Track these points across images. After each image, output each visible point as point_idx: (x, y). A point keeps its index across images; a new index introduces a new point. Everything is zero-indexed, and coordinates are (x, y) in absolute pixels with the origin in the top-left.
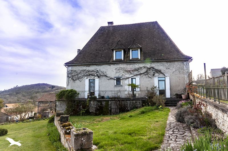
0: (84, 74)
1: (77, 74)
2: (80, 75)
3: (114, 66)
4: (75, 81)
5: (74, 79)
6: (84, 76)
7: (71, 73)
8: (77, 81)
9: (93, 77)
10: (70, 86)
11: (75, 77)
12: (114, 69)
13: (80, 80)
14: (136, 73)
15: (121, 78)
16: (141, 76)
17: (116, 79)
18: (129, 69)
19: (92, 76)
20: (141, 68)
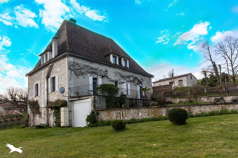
0: (87, 70)
1: (80, 69)
2: (83, 71)
3: (113, 69)
4: (79, 76)
5: (77, 73)
6: (88, 72)
7: (73, 65)
8: (81, 77)
9: (96, 76)
10: (73, 80)
11: (78, 71)
12: (113, 72)
13: (83, 76)
14: (128, 79)
15: (118, 82)
16: (131, 83)
17: (114, 81)
18: (124, 75)
19: (95, 74)
20: (130, 76)
